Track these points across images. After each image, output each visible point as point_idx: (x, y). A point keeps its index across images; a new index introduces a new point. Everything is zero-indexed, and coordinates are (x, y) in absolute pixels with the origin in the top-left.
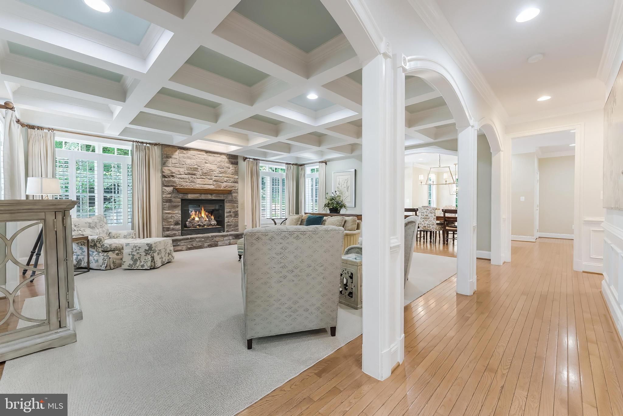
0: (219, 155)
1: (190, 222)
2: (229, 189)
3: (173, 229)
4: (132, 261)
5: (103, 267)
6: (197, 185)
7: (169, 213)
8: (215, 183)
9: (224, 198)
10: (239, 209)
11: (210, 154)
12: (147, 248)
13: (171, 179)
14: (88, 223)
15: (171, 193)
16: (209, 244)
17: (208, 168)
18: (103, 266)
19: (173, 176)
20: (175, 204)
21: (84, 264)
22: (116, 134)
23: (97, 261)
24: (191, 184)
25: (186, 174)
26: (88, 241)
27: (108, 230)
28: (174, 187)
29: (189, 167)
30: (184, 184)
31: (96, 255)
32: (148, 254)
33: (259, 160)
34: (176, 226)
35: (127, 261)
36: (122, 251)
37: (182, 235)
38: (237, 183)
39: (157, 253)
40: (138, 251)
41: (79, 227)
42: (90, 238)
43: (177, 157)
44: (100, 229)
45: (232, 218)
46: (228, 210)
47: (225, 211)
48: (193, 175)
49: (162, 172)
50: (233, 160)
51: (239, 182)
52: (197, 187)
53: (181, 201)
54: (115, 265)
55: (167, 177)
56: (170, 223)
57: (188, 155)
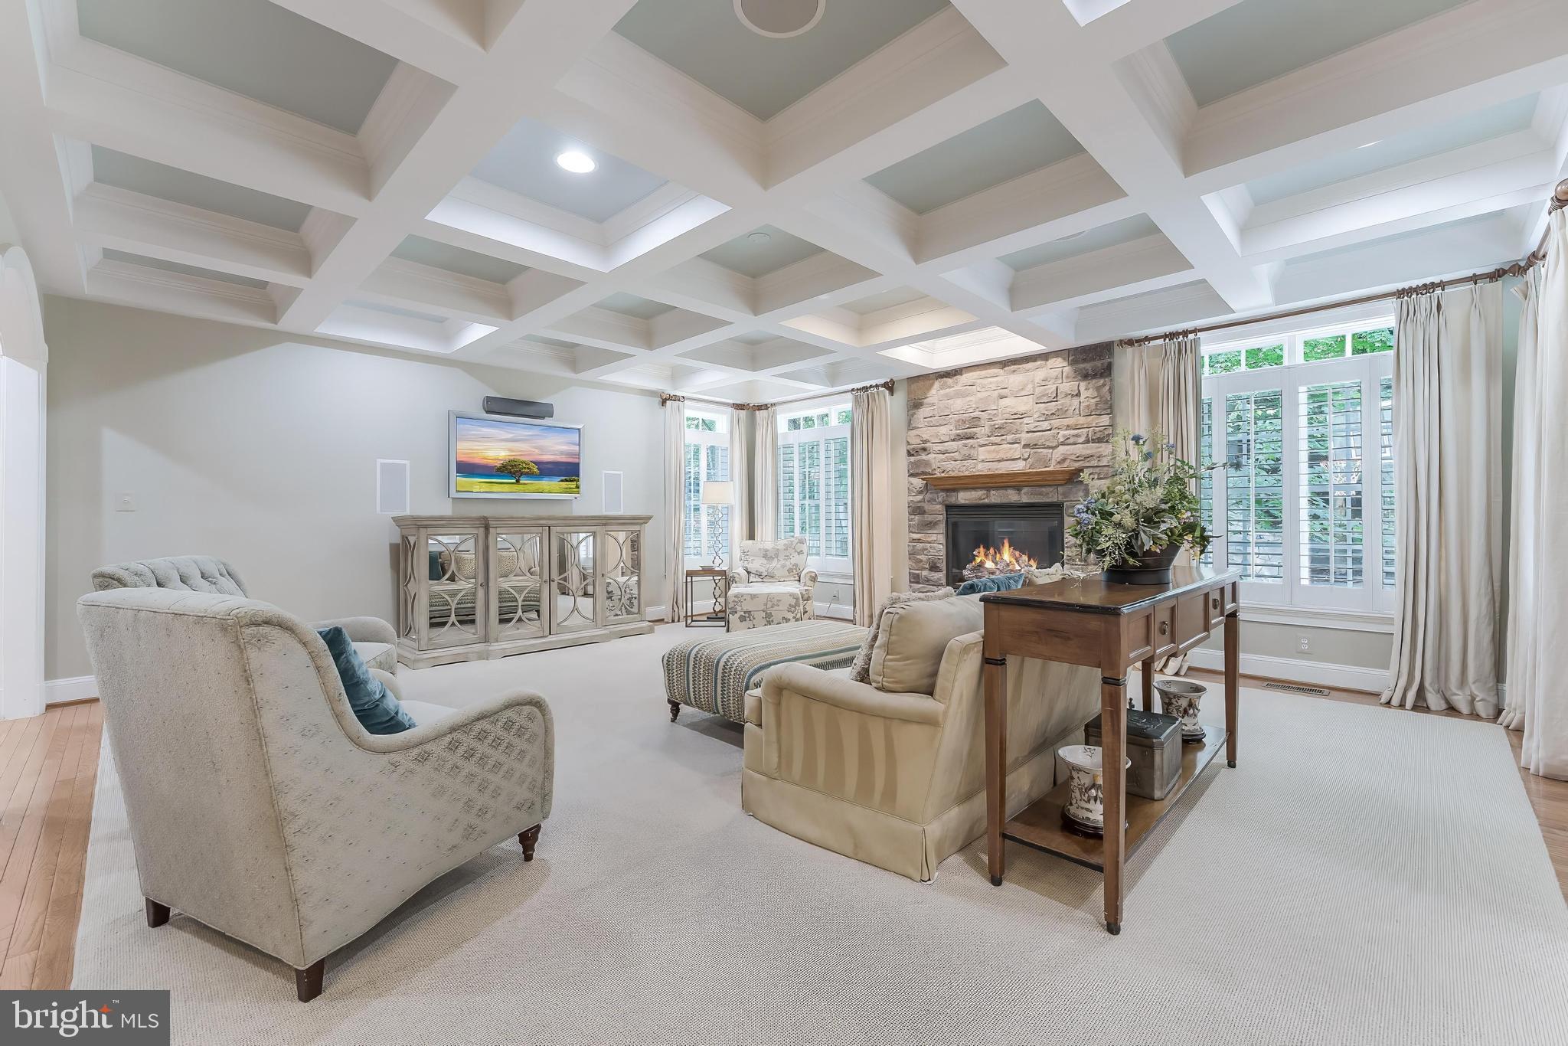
1: (973, 572)
2: (1077, 465)
3: (927, 580)
6: (980, 466)
7: (919, 540)
8: (1027, 452)
9: (1060, 498)
11: (1013, 367)
13: (924, 457)
15: (922, 491)
17: (1008, 410)
19: (924, 449)
20: (929, 518)
24: (965, 463)
25: (954, 440)
28: (927, 477)
29: (958, 421)
30: (949, 465)
33: (1198, 330)
34: (933, 574)
43: (934, 399)
47: (1065, 540)
48: (968, 438)
49: (908, 443)
50: (1088, 366)
52: (978, 471)
53: (946, 511)
55: (913, 455)
56: (921, 564)
57: (958, 387)
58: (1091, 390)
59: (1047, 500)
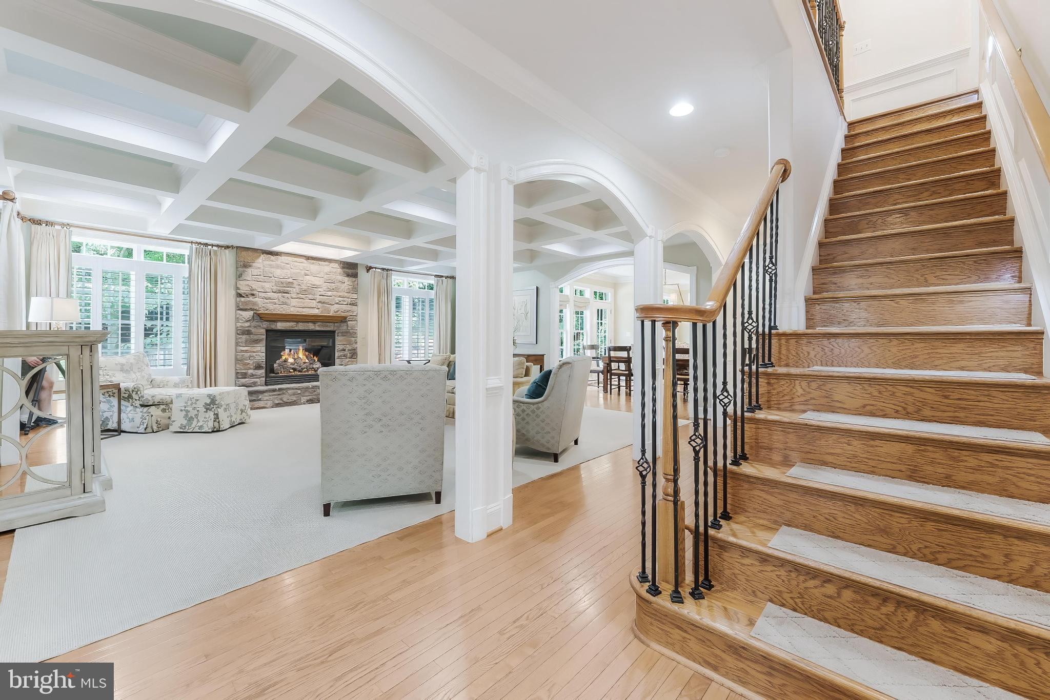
0: (327, 263)
1: (280, 365)
2: (343, 314)
3: (252, 376)
4: (186, 420)
5: (142, 430)
6: (292, 309)
7: (246, 351)
8: (320, 305)
9: (335, 329)
10: (358, 346)
11: (314, 262)
12: (208, 401)
13: (251, 298)
14: (120, 364)
15: (249, 320)
16: (308, 398)
17: (310, 282)
18: (142, 426)
19: (253, 295)
20: (256, 337)
21: (113, 425)
22: (165, 232)
23: (133, 420)
24: (283, 306)
25: (275, 292)
26: (119, 390)
27: (150, 375)
28: (255, 312)
29: (278, 282)
30: (271, 307)
31: (131, 411)
32: (211, 410)
33: (391, 270)
34: (256, 371)
35: (178, 420)
36: (170, 405)
37: (266, 384)
38: (356, 305)
39: (222, 408)
40: (194, 406)
41: (106, 370)
42: (122, 386)
43: (260, 265)
44: (138, 374)
45: (347, 360)
46: (341, 347)
47: (336, 348)
48: (286, 293)
49: (237, 288)
50: (349, 271)
51: (359, 304)
52: (291, 311)
53: (266, 333)
54: (159, 426)
55: (244, 297)
56: (248, 366)
57: (279, 262)
58: (350, 282)
59: (329, 329)
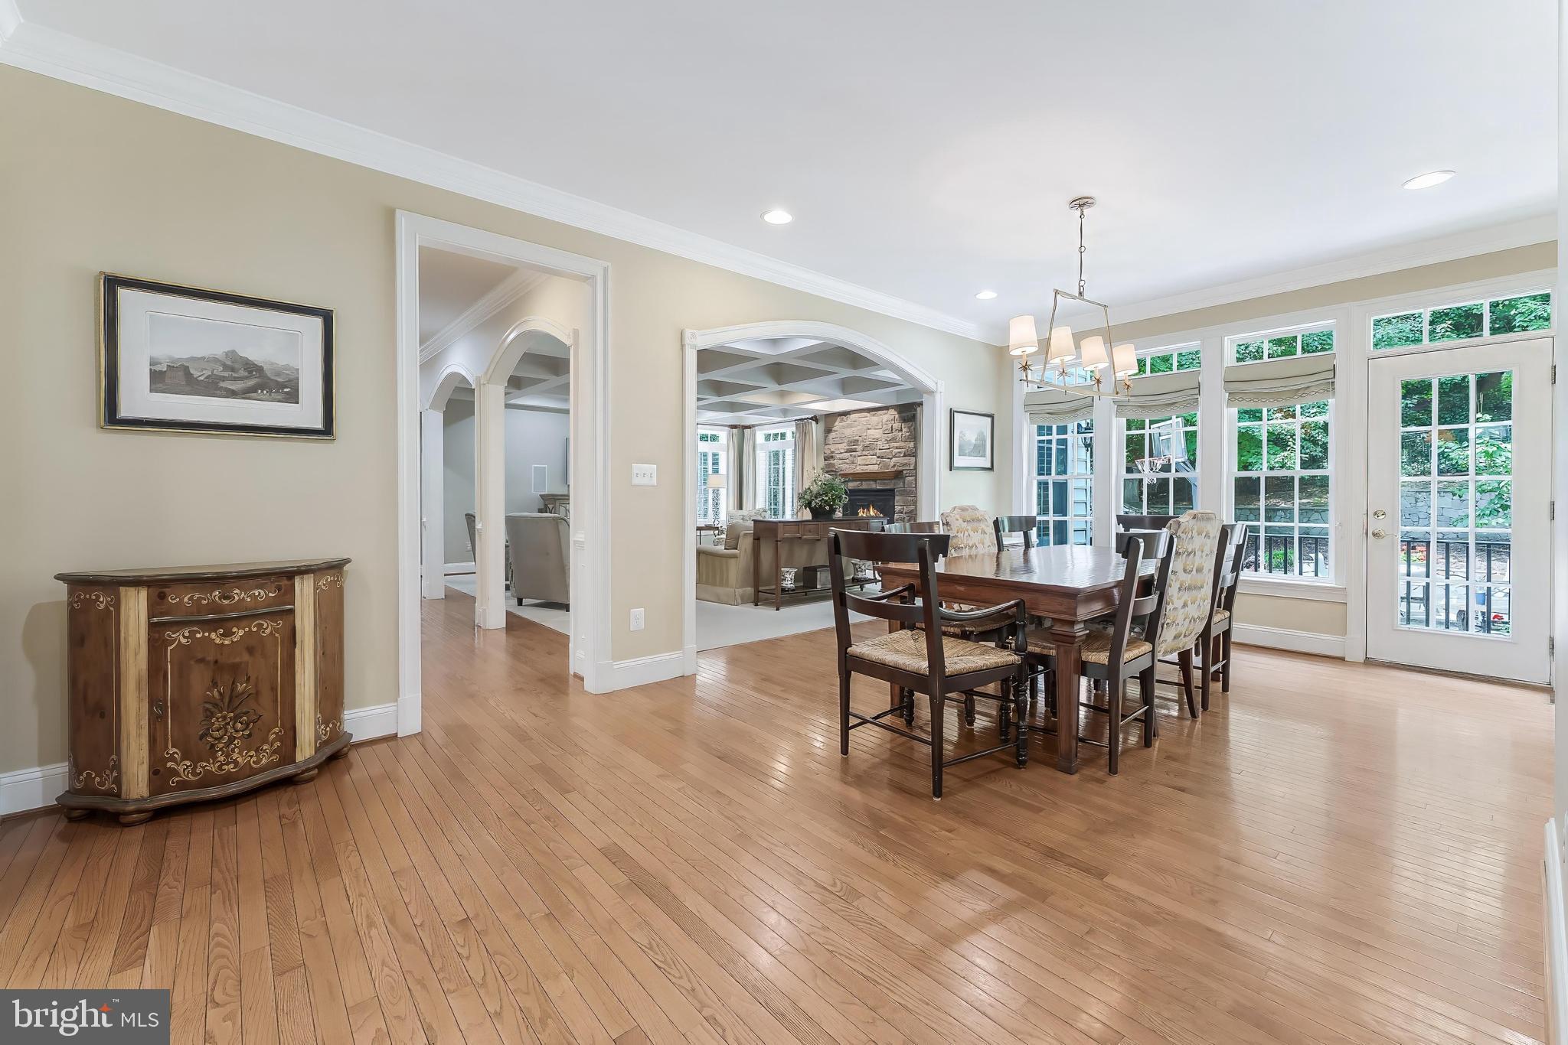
0: (885, 412)
2: (900, 469)
6: (859, 468)
8: (879, 461)
9: (894, 486)
13: (832, 461)
17: (871, 436)
19: (832, 457)
24: (852, 465)
25: (846, 452)
29: (848, 441)
46: (898, 509)
48: (853, 452)
50: (905, 415)
55: (827, 460)
57: (849, 422)
58: (906, 428)
59: (888, 487)
